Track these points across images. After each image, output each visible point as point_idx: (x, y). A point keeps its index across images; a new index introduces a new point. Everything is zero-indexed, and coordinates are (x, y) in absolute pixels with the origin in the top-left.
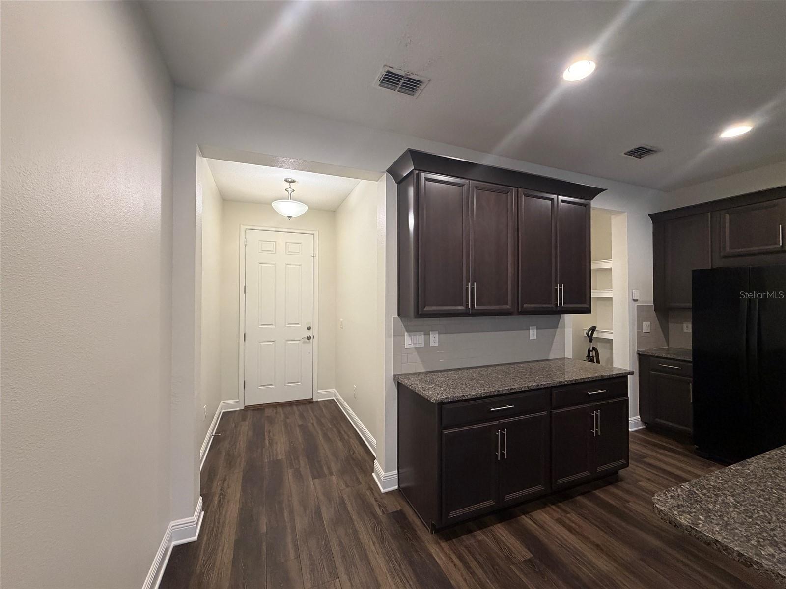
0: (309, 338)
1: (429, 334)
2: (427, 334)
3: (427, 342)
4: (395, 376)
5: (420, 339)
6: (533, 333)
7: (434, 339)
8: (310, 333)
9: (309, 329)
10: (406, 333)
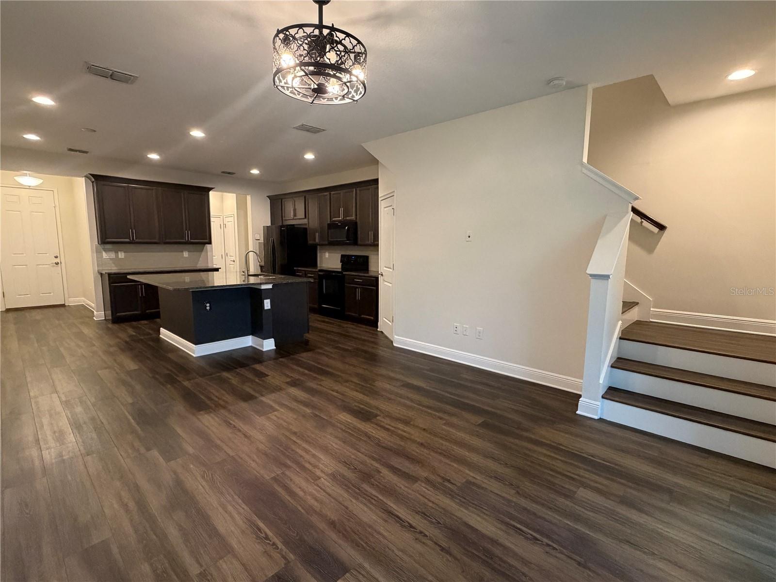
0: (57, 264)
1: (118, 253)
2: (116, 252)
3: (117, 256)
4: (98, 270)
5: (112, 255)
6: (186, 254)
7: (121, 255)
8: (57, 260)
9: (56, 257)
10: (104, 252)
